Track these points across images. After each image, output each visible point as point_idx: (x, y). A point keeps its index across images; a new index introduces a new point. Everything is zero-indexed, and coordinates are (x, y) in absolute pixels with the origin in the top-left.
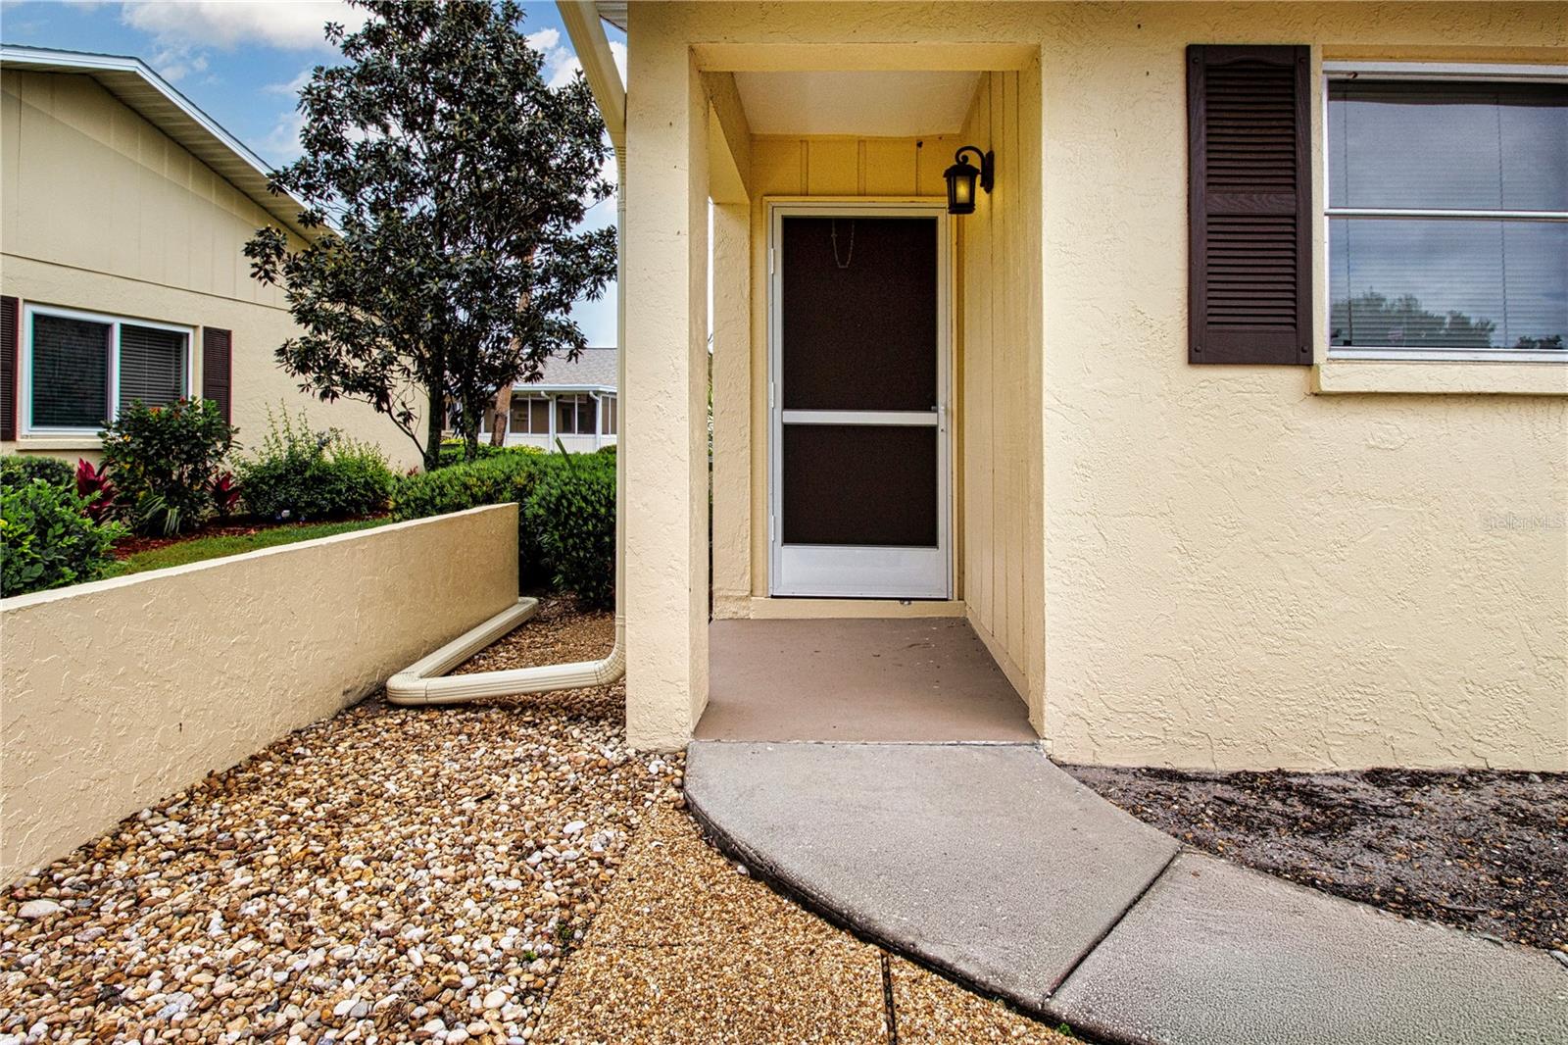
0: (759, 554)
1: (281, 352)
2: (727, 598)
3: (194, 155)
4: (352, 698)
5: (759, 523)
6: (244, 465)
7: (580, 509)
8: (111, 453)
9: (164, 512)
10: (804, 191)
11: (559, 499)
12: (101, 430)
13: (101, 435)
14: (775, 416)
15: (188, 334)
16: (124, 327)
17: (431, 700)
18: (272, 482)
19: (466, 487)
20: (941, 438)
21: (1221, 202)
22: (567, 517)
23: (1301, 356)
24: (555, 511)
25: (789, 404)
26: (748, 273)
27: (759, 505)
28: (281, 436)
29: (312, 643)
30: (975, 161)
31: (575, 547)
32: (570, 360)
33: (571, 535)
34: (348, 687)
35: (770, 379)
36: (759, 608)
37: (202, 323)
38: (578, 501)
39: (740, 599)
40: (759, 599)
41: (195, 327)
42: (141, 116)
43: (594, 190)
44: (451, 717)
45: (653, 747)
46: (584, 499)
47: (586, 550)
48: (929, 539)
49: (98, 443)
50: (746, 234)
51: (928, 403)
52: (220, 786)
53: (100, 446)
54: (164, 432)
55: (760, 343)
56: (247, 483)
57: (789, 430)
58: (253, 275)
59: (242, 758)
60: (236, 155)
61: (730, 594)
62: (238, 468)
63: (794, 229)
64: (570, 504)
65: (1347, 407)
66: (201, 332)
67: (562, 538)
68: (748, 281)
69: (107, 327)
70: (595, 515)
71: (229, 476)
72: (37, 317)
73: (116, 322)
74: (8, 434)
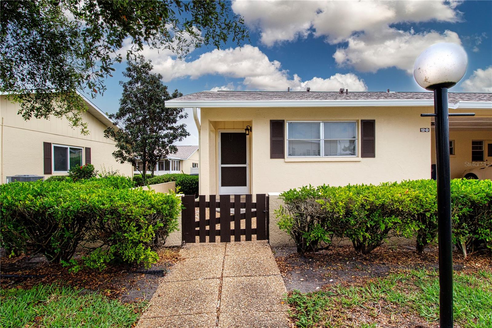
0: (217, 188)
1: (113, 154)
5: (217, 183)
7: (186, 182)
10: (224, 128)
11: (182, 181)
12: (67, 172)
14: (220, 166)
15: (82, 149)
16: (70, 148)
19: (163, 180)
20: (247, 168)
21: (274, 139)
22: (184, 184)
23: (283, 157)
24: (182, 183)
25: (222, 164)
27: (217, 180)
30: (249, 128)
31: (185, 189)
33: (185, 187)
35: (219, 160)
37: (85, 146)
38: (186, 181)
41: (83, 147)
43: (179, 116)
46: (187, 180)
47: (187, 189)
48: (245, 185)
49: (67, 174)
50: (215, 136)
51: (245, 163)
55: (217, 154)
57: (222, 168)
63: (222, 134)
64: (184, 181)
65: (289, 163)
66: (85, 148)
67: (183, 187)
68: (215, 143)
69: (67, 148)
70: (189, 183)
72: (55, 147)
73: (69, 147)
74: (51, 173)
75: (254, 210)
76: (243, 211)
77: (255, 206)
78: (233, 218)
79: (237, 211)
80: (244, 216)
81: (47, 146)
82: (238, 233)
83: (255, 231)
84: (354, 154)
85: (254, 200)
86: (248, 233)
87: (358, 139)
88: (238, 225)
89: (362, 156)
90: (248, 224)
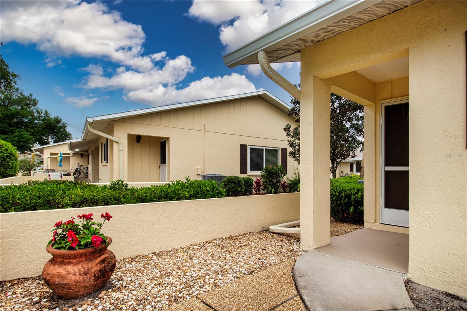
0: (378, 210)
2: (368, 222)
3: (279, 109)
4: (264, 229)
5: (377, 200)
6: (289, 180)
8: (263, 176)
9: (271, 190)
10: (392, 97)
12: (261, 172)
13: (261, 173)
14: (382, 168)
15: (278, 150)
17: (275, 232)
18: (294, 184)
25: (387, 164)
26: (374, 125)
27: (378, 195)
28: (296, 173)
29: (254, 215)
32: (361, 152)
34: (263, 226)
35: (381, 157)
36: (377, 226)
39: (372, 223)
40: (377, 224)
41: (280, 148)
42: (268, 102)
44: (276, 236)
45: (306, 250)
49: (260, 174)
50: (373, 113)
52: (231, 238)
53: (261, 175)
54: (271, 172)
55: (378, 146)
56: (290, 184)
57: (387, 173)
58: (286, 136)
59: (238, 234)
60: (286, 107)
61: (369, 221)
62: (288, 181)
66: (281, 149)
68: (374, 128)
69: (263, 149)
71: (285, 182)
72: (251, 148)
73: (265, 148)
74: (246, 173)
81: (243, 148)
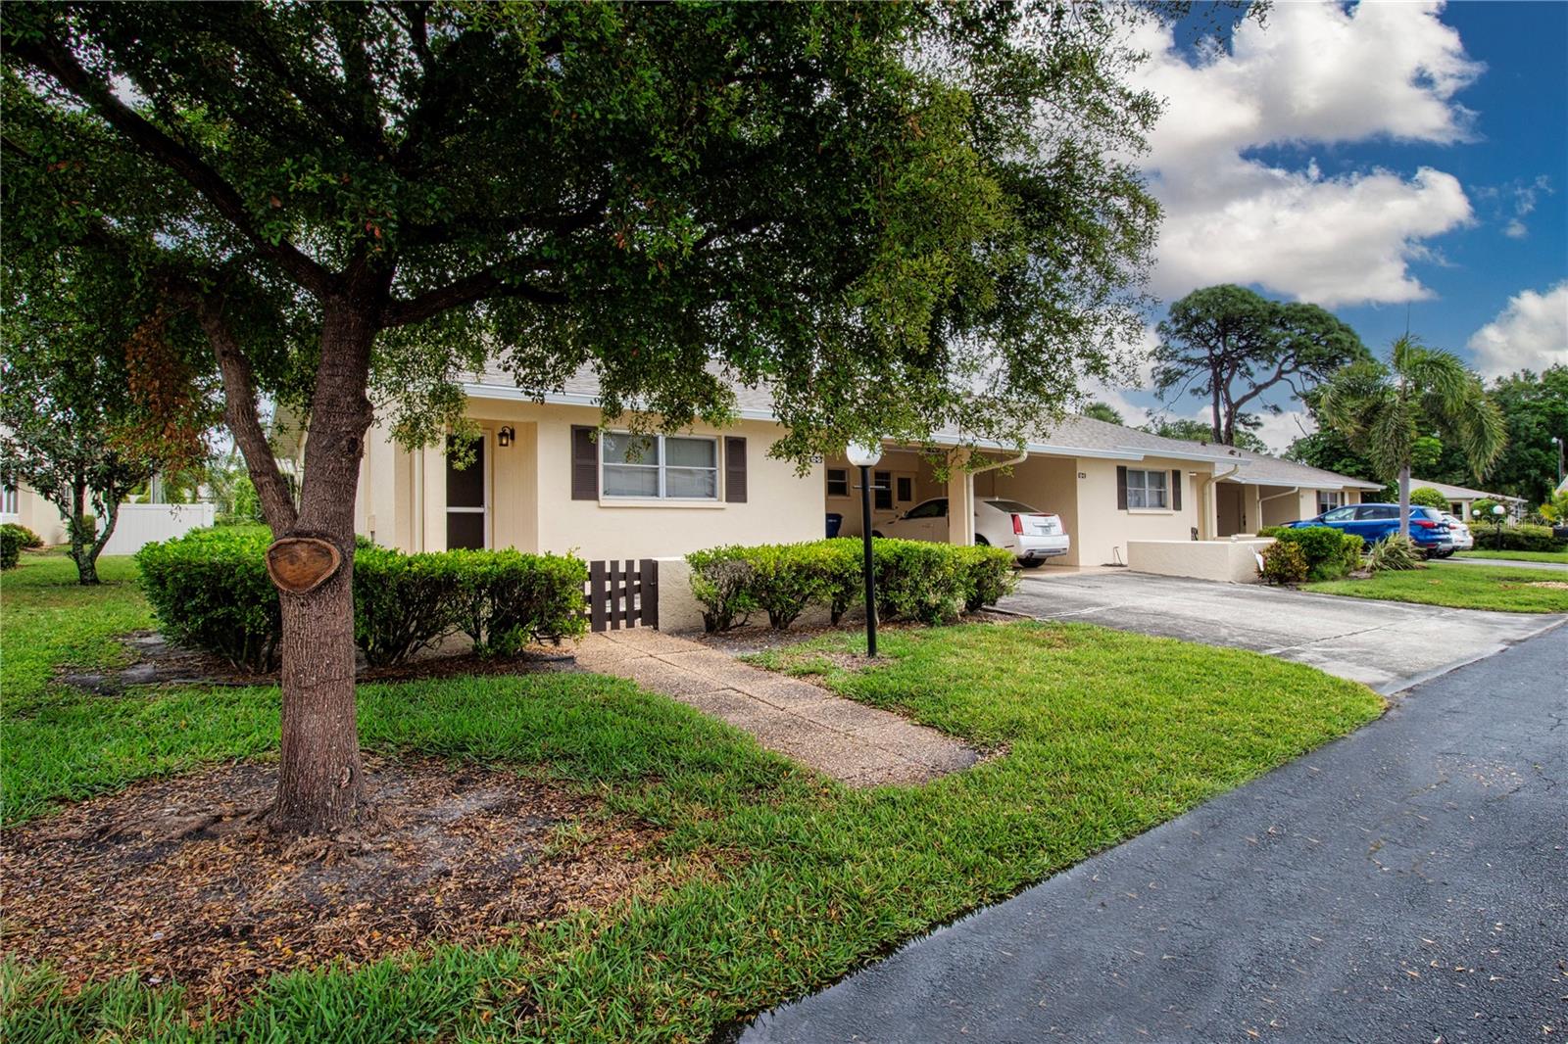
20: (486, 517)
23: (596, 498)
30: (508, 431)
51: (481, 504)
65: (605, 510)
75: (637, 583)
76: (622, 584)
77: (639, 576)
78: (610, 595)
79: (615, 585)
80: (624, 592)
82: (615, 618)
83: (639, 614)
84: (712, 495)
85: (637, 569)
86: (630, 616)
87: (721, 469)
88: (615, 606)
89: (728, 500)
90: (630, 604)
